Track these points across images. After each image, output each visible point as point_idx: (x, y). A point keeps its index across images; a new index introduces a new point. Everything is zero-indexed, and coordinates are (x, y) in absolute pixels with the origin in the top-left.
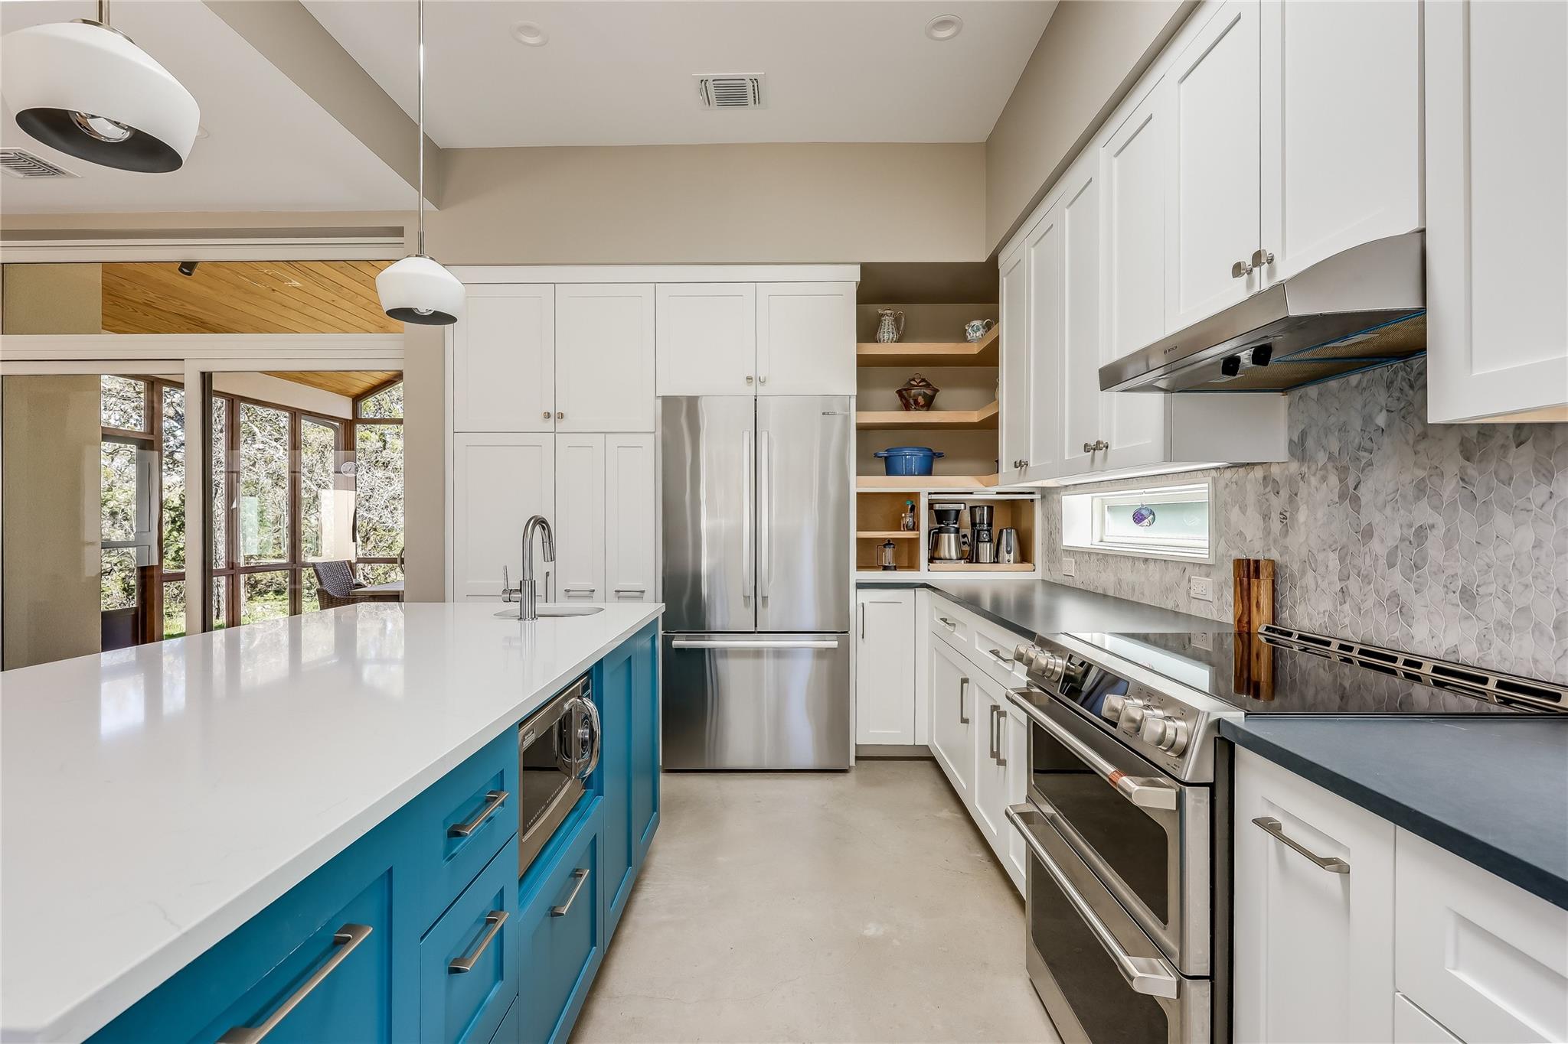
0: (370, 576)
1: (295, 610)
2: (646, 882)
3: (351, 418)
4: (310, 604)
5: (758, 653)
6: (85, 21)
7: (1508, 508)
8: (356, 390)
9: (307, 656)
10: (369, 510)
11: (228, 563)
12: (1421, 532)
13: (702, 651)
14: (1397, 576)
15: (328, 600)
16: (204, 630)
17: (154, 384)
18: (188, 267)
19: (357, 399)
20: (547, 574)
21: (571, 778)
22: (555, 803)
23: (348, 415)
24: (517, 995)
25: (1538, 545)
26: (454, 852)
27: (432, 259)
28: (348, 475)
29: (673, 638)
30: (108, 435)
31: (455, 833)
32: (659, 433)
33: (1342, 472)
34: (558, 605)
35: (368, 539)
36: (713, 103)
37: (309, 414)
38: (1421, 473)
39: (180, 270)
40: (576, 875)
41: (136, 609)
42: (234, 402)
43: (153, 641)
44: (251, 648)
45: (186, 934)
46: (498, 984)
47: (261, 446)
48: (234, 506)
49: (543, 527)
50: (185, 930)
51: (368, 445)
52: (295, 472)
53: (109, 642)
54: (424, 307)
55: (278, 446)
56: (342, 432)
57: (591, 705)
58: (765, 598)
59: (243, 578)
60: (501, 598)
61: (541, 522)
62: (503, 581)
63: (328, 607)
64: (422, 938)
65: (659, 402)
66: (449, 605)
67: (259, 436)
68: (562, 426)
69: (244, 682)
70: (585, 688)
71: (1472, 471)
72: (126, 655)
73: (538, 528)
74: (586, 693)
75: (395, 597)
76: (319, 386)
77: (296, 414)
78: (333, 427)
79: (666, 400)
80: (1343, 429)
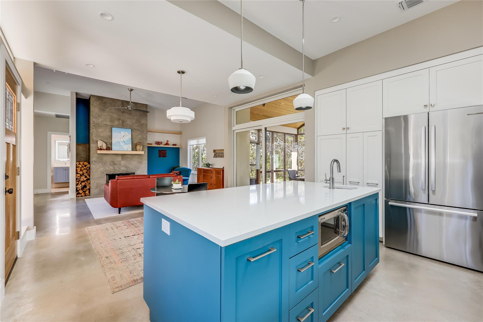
0: (302, 174)
1: (285, 180)
2: (372, 279)
3: (297, 134)
4: (287, 180)
5: (441, 214)
6: (239, 69)
8: (298, 127)
9: (287, 193)
10: (302, 157)
11: (271, 169)
13: (405, 208)
15: (290, 179)
16: (265, 183)
17: (259, 130)
18: (264, 105)
19: (298, 129)
20: (344, 176)
21: (339, 235)
22: (333, 241)
23: (296, 133)
24: (318, 287)
26: (299, 242)
27: (306, 93)
28: (296, 148)
29: (389, 201)
30: (251, 142)
31: (299, 237)
32: (384, 131)
34: (347, 186)
35: (302, 164)
36: (406, 8)
37: (288, 134)
39: (263, 105)
40: (339, 264)
41: (256, 178)
42: (273, 132)
43: (259, 184)
44: (277, 189)
45: (242, 235)
46: (312, 281)
47: (279, 142)
48: (273, 157)
49: (337, 163)
50: (242, 234)
51: (301, 140)
52: (285, 148)
53: (251, 184)
54: (304, 106)
55: (282, 142)
56: (295, 137)
57: (346, 216)
58: (434, 192)
59: (275, 173)
60: (324, 182)
61: (336, 161)
62: (325, 177)
63: (290, 180)
64: (290, 259)
65: (384, 120)
66: (316, 183)
67: (278, 140)
68: (348, 131)
69: (275, 197)
70: (345, 210)
72: (254, 187)
73: (335, 162)
74: (345, 212)
75: (303, 180)
76: (290, 127)
77: (285, 134)
78: (293, 136)
79: (386, 119)
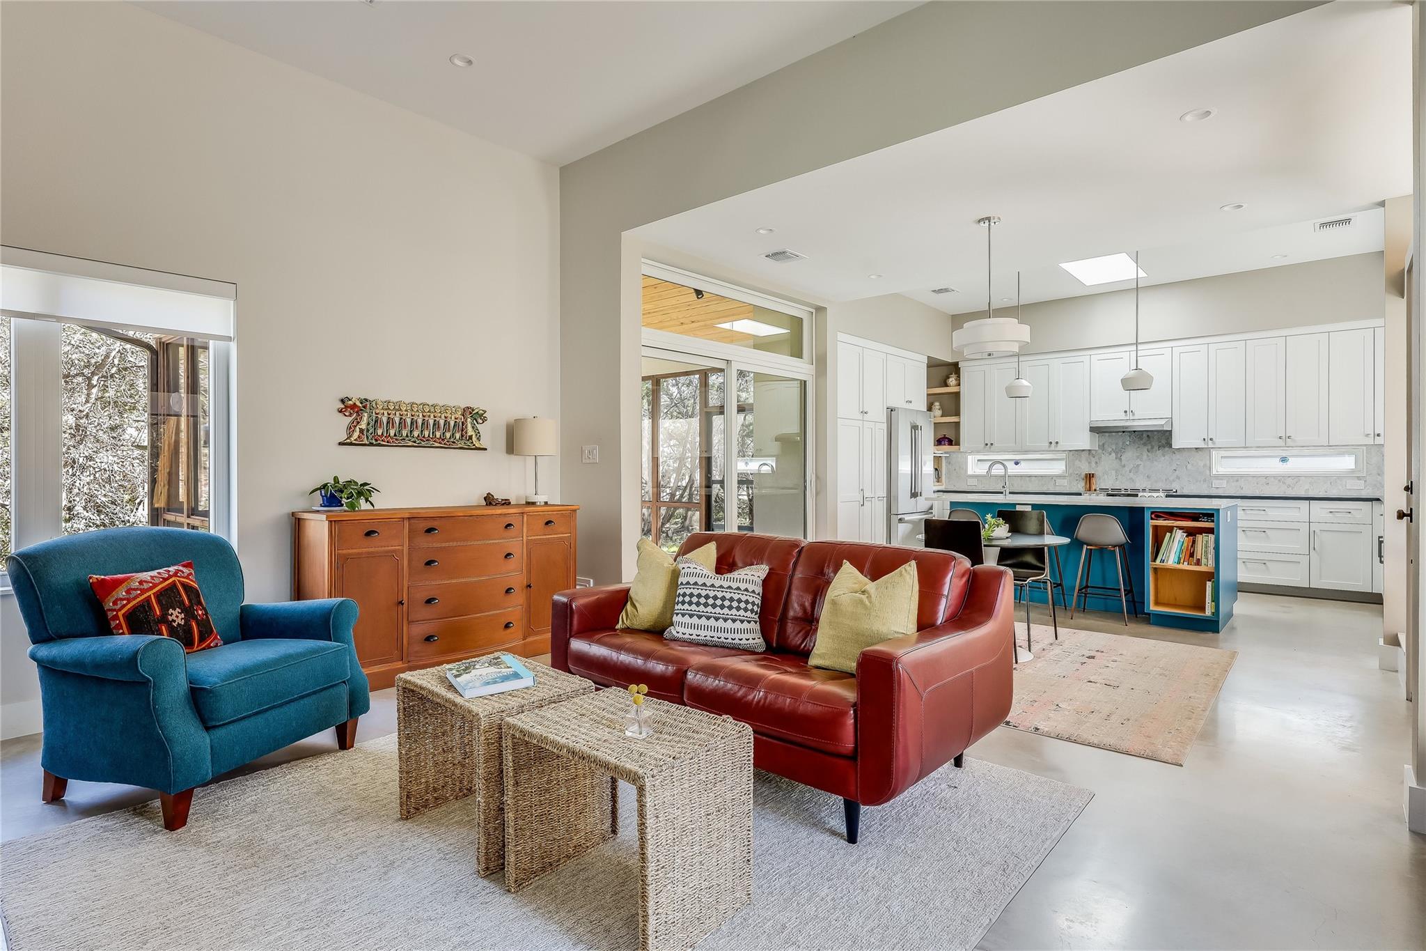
7: (1156, 460)
12: (1138, 466)
14: (1132, 474)
20: (862, 490)
25: (1162, 467)
32: (887, 424)
33: (1116, 453)
38: (1138, 454)
65: (887, 409)
68: (865, 417)
71: (1149, 454)
80: (1117, 444)
